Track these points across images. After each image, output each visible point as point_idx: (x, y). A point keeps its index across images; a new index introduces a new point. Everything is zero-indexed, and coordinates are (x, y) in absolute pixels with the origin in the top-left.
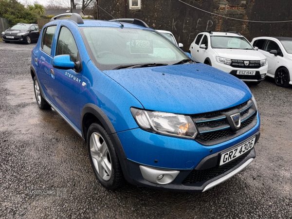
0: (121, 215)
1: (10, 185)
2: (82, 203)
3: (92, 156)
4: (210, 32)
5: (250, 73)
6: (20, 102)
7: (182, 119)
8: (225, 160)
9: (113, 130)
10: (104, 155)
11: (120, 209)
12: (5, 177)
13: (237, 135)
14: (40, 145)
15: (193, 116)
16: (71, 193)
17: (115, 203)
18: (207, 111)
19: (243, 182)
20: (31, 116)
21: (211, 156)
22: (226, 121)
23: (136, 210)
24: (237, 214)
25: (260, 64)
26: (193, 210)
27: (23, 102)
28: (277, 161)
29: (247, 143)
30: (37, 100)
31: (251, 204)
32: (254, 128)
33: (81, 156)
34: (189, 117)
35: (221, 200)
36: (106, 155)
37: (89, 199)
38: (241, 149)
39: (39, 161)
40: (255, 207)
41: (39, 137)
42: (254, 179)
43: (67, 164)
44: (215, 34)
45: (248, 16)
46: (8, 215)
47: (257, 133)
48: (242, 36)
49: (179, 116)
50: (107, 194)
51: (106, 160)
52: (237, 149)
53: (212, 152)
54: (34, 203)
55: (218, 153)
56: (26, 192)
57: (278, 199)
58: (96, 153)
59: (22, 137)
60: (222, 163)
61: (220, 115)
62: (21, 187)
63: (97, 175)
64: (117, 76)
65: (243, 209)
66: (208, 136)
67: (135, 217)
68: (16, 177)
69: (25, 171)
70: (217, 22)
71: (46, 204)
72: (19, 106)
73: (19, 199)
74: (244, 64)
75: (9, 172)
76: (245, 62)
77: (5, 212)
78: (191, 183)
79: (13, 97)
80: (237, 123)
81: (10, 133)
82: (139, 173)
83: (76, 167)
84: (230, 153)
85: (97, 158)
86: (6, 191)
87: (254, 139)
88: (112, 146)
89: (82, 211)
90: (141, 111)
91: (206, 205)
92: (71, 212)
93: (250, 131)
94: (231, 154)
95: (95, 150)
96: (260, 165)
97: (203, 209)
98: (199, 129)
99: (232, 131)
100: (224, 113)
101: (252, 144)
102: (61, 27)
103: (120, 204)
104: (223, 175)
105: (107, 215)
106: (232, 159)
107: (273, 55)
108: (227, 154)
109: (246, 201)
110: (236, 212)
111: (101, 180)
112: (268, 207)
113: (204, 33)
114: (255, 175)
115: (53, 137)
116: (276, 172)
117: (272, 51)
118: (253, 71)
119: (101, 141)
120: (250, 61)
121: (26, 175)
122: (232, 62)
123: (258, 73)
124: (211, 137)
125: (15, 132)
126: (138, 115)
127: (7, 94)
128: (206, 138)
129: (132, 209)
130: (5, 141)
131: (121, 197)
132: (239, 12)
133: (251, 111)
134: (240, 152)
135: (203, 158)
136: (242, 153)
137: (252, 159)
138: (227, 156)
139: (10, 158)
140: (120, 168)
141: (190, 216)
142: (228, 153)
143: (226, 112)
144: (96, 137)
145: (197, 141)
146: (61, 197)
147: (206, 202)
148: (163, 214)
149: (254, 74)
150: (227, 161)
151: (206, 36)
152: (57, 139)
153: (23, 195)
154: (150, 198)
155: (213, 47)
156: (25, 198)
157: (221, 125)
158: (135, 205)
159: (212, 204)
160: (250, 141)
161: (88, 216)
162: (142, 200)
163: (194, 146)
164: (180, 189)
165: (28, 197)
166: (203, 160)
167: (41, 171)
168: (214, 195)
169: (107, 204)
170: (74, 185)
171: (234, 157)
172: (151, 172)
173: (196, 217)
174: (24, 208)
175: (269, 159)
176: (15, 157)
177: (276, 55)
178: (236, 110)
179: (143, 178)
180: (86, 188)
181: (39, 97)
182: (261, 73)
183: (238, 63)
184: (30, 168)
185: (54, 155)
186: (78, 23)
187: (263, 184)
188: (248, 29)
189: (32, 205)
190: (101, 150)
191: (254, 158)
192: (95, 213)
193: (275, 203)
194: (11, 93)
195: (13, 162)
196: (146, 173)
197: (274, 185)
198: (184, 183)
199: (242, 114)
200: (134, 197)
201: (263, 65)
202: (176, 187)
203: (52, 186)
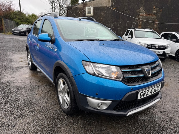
0: (75, 130)
1: (8, 109)
2: (50, 121)
3: (59, 94)
4: (134, 29)
5: (159, 53)
6: (19, 66)
8: (141, 96)
9: (71, 75)
10: (65, 92)
11: (74, 126)
12: (5, 105)
13: (149, 81)
14: (28, 89)
15: (121, 67)
16: (44, 116)
17: (71, 122)
18: (129, 64)
19: (154, 114)
20: (24, 73)
21: (132, 92)
22: (141, 72)
23: (84, 127)
24: (149, 133)
25: (165, 47)
26: (121, 129)
27: (21, 66)
28: (176, 103)
29: (156, 87)
30: (29, 64)
31: (159, 127)
32: (160, 79)
33: (52, 96)
34: (118, 67)
35: (139, 124)
36: (67, 92)
37: (55, 119)
38: (152, 90)
39: (27, 97)
40: (162, 129)
41: (28, 84)
42: (162, 113)
43: (43, 99)
44: (137, 29)
45: (158, 20)
46: (5, 126)
47: (162, 82)
48: (154, 31)
49: (112, 66)
50: (66, 118)
51: (66, 95)
52: (149, 90)
53: (132, 90)
54: (21, 120)
55: (136, 91)
56: (17, 114)
57: (177, 125)
58: (61, 92)
59: (17, 84)
60: (139, 98)
62: (14, 111)
63: (61, 106)
64: (75, 45)
65: (154, 130)
66: (130, 80)
67: (83, 131)
68: (12, 105)
69: (17, 102)
70: (139, 23)
71: (28, 121)
72: (18, 68)
73: (12, 118)
74: (155, 47)
75: (8, 102)
76: (156, 46)
77: (3, 124)
78: (119, 110)
79: (15, 63)
80: (149, 73)
81: (11, 82)
82: (86, 102)
83: (49, 101)
84: (144, 91)
85: (61, 95)
86: (5, 113)
87: (160, 85)
88: (71, 85)
89: (50, 126)
90: (88, 63)
91: (129, 126)
92: (43, 126)
93: (158, 80)
94: (145, 92)
95: (61, 90)
96: (165, 105)
97: (127, 129)
98: (124, 75)
99: (145, 78)
100: (140, 67)
101: (159, 88)
102: (45, 20)
103: (74, 123)
104: (140, 107)
105: (66, 129)
106: (146, 96)
107: (174, 42)
108: (142, 92)
109: (156, 125)
110: (149, 131)
111: (63, 109)
112: (170, 130)
113: (131, 29)
114: (162, 111)
115: (37, 85)
116: (176, 109)
117: (173, 40)
118: (161, 51)
119: (64, 84)
120: (159, 45)
121: (18, 105)
122: (148, 46)
123: (164, 52)
124: (132, 81)
125: (14, 81)
126: (86, 66)
127: (11, 62)
128: (129, 81)
129: (82, 126)
130: (8, 86)
131: (75, 120)
132: (152, 18)
133: (158, 69)
134: (151, 92)
135: (127, 94)
137: (159, 99)
138: (142, 94)
139: (9, 95)
140: (75, 100)
141: (119, 133)
142: (143, 91)
143: (142, 66)
144: (61, 81)
145: (123, 82)
146: (38, 118)
147: (129, 125)
148: (101, 130)
149: (162, 53)
151: (132, 31)
152: (38, 86)
153: (15, 116)
154: (94, 121)
155: (136, 37)
156: (16, 117)
157: (139, 74)
158: (84, 124)
159: (133, 126)
160: (158, 86)
161: (53, 129)
162: (88, 122)
163: (122, 86)
164: (112, 113)
165: (18, 117)
166: (127, 95)
167: (27, 103)
168: (135, 121)
169: (66, 123)
170: (47, 111)
171: (147, 95)
172: (94, 101)
173: (122, 133)
174: (15, 123)
175: (171, 102)
176: (13, 94)
177: (176, 42)
178: (148, 66)
179: (88, 106)
180: (54, 113)
181: (30, 63)
182: (166, 53)
183: (151, 46)
184: (21, 101)
185: (36, 94)
186: (54, 17)
187: (167, 116)
188: (158, 27)
189: (20, 121)
190: (64, 89)
191: (161, 98)
192: (58, 128)
193: (175, 127)
194: (14, 61)
195: (11, 97)
196: (91, 102)
197: (174, 117)
198: (115, 109)
199: (152, 69)
200: (83, 120)
201: (167, 48)
202: (109, 112)
203: (33, 111)
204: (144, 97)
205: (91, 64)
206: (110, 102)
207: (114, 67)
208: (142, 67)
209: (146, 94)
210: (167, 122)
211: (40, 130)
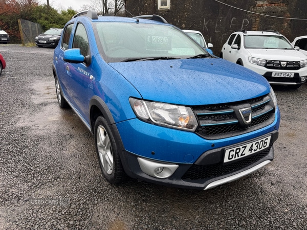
0: (120, 209)
1: (20, 173)
2: (83, 194)
3: (99, 150)
4: (244, 32)
5: (288, 75)
6: (43, 101)
7: (183, 111)
8: (231, 157)
9: (113, 121)
10: (107, 148)
11: (119, 203)
12: (16, 167)
13: (247, 131)
14: (54, 140)
15: (194, 108)
16: (75, 185)
17: (116, 197)
18: (210, 103)
19: (259, 187)
20: (51, 114)
21: (213, 151)
22: (233, 115)
23: (136, 205)
24: (245, 218)
25: (299, 65)
26: (196, 210)
27: (46, 101)
28: (304, 168)
29: (259, 141)
30: (58, 100)
31: (263, 209)
32: (269, 126)
33: (91, 152)
34: (190, 108)
35: (229, 203)
36: (109, 147)
37: (91, 191)
38: (252, 146)
39: (51, 154)
40: (267, 213)
41: (54, 133)
42: (273, 184)
43: (76, 158)
44: (249, 33)
45: (290, 14)
46: (13, 200)
47: (274, 132)
48: (280, 35)
49: (180, 107)
50: (110, 188)
51: (109, 153)
52: (245, 147)
53: (213, 146)
54: (39, 191)
55: (221, 149)
56: (33, 181)
57: (297, 207)
58: (102, 147)
59: (38, 132)
60: (226, 160)
61: (228, 108)
62: (29, 176)
63: (103, 169)
64: (121, 68)
65: (253, 213)
66: (211, 130)
67: (134, 211)
68: (26, 167)
69: (35, 162)
70: (254, 20)
71: (49, 193)
72: (42, 104)
73: (25, 186)
74: (280, 65)
75: (21, 162)
76: (282, 63)
77: (11, 197)
78: (192, 179)
79: (38, 96)
80: (247, 118)
81: (29, 128)
82: (138, 166)
83: (85, 161)
84: (237, 149)
85: (102, 152)
86: (15, 179)
87: (269, 138)
89: (82, 201)
90: (139, 101)
91: (211, 206)
92: (71, 202)
93: (264, 129)
94: (238, 151)
95: (101, 144)
96: (283, 171)
97: (207, 210)
98: (200, 122)
99: (241, 127)
100: (231, 107)
101: (266, 143)
102: (78, 24)
103: (121, 198)
104: (230, 174)
105: (106, 207)
106: (240, 157)
108: (233, 151)
109: (258, 206)
110: (244, 215)
111: (105, 174)
112: (282, 214)
113: (238, 33)
114: (274, 180)
115: (68, 133)
116: (301, 179)
118: (291, 73)
119: (105, 134)
120: (288, 61)
121: (36, 166)
122: (267, 63)
123: (297, 75)
124: (214, 131)
125: (33, 127)
126: (137, 106)
127: (32, 94)
128: (208, 132)
129: (132, 204)
130: (22, 135)
131: (123, 193)
132: (280, 9)
133: (267, 109)
134: (250, 150)
135: (204, 153)
136: (253, 152)
137: (269, 161)
138: (232, 153)
139: (24, 150)
140: (120, 161)
141: (192, 216)
142: (235, 149)
143: (234, 105)
144: (101, 130)
145: (197, 134)
146: (65, 188)
147: (212, 203)
148: (164, 210)
149: (292, 76)
150: (233, 159)
151: (239, 36)
152: (71, 136)
153: (30, 183)
154: (153, 195)
155: (246, 47)
156: (31, 186)
157: (228, 119)
158: (136, 200)
159: (218, 206)
160: (264, 139)
161: (87, 206)
162: (144, 196)
163: (195, 139)
164: (179, 184)
165: (34, 186)
166: (204, 154)
167: (51, 163)
168: (223, 197)
169: (108, 197)
170: (79, 178)
171: (242, 155)
172: (149, 164)
173: (198, 217)
174: (29, 195)
175: (295, 165)
176: (29, 149)
178: (248, 105)
179: (141, 171)
180: (90, 181)
181: (60, 96)
182: (300, 76)
183: (273, 63)
184: (41, 160)
185: (65, 149)
186: (93, 19)
187: (282, 190)
188: (290, 28)
189: (36, 192)
190: (105, 142)
191: (271, 160)
192: (94, 205)
193: (293, 210)
194: (37, 93)
195: (26, 154)
196: (144, 165)
197: (294, 192)
198: (184, 178)
199: (254, 110)
200: (136, 192)
201: (304, 66)
202: (175, 182)
203: (58, 177)
204: (237, 158)
205: (144, 102)
206: (175, 166)
208: (235, 107)
209: (240, 154)
210: (280, 200)
211: (66, 207)
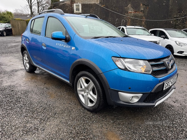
0: (106, 125)
1: (27, 114)
2: (79, 121)
3: (78, 93)
4: (125, 26)
6: (12, 69)
9: (101, 72)
11: (104, 122)
14: (37, 92)
15: (149, 61)
16: (70, 116)
17: (100, 119)
18: (155, 58)
19: (169, 104)
21: (160, 84)
23: (114, 122)
25: (157, 43)
26: (147, 119)
27: (14, 69)
29: (174, 78)
31: (179, 114)
34: (147, 61)
35: (161, 114)
37: (83, 118)
38: (172, 81)
39: (41, 100)
40: (181, 116)
41: (34, 87)
42: (175, 102)
43: (60, 101)
44: (128, 27)
45: (145, 17)
48: (144, 28)
50: (93, 115)
52: (170, 81)
53: (160, 81)
54: (48, 123)
58: (83, 90)
59: (23, 88)
60: (164, 89)
61: (160, 61)
62: (35, 115)
63: (83, 105)
65: (175, 117)
67: (115, 126)
69: (34, 106)
70: (127, 21)
71: (56, 123)
72: (13, 71)
73: (36, 122)
77: (31, 129)
78: (148, 101)
79: (6, 66)
80: (169, 66)
81: (14, 86)
82: (118, 97)
83: (67, 102)
85: (83, 94)
87: (176, 76)
89: (81, 125)
91: (154, 117)
92: (74, 126)
97: (153, 119)
98: (153, 68)
99: (166, 71)
100: (162, 60)
101: (176, 79)
102: (48, 17)
103: (103, 120)
105: (98, 126)
107: (163, 38)
109: (175, 113)
110: (172, 119)
111: (87, 107)
113: (122, 27)
115: (44, 87)
116: (185, 98)
117: (162, 36)
121: (35, 108)
124: (158, 73)
125: (16, 85)
126: (117, 62)
128: (155, 74)
129: (112, 122)
130: (12, 91)
132: (140, 15)
134: (171, 83)
137: (174, 90)
138: (166, 85)
139: (20, 100)
140: (104, 96)
142: (167, 82)
144: (83, 80)
145: (152, 75)
146: (64, 119)
150: (166, 88)
151: (123, 29)
152: (47, 88)
153: (38, 119)
154: (120, 115)
155: (128, 34)
156: (41, 121)
158: (112, 120)
159: (157, 116)
161: (86, 127)
162: (115, 117)
164: (143, 105)
165: (43, 120)
166: (156, 86)
168: (156, 111)
169: (95, 120)
170: (70, 112)
171: (169, 86)
172: (126, 95)
174: (43, 127)
176: (24, 99)
177: (164, 38)
180: (78, 113)
184: (36, 104)
186: (61, 14)
187: (181, 105)
190: (88, 87)
191: (175, 89)
192: (90, 125)
194: (4, 64)
195: (23, 102)
200: (109, 115)
201: (159, 44)
203: (56, 113)
204: (168, 87)
206: (141, 95)
207: (143, 61)
208: (164, 60)
209: (168, 85)
210: (183, 109)
211: (73, 130)
